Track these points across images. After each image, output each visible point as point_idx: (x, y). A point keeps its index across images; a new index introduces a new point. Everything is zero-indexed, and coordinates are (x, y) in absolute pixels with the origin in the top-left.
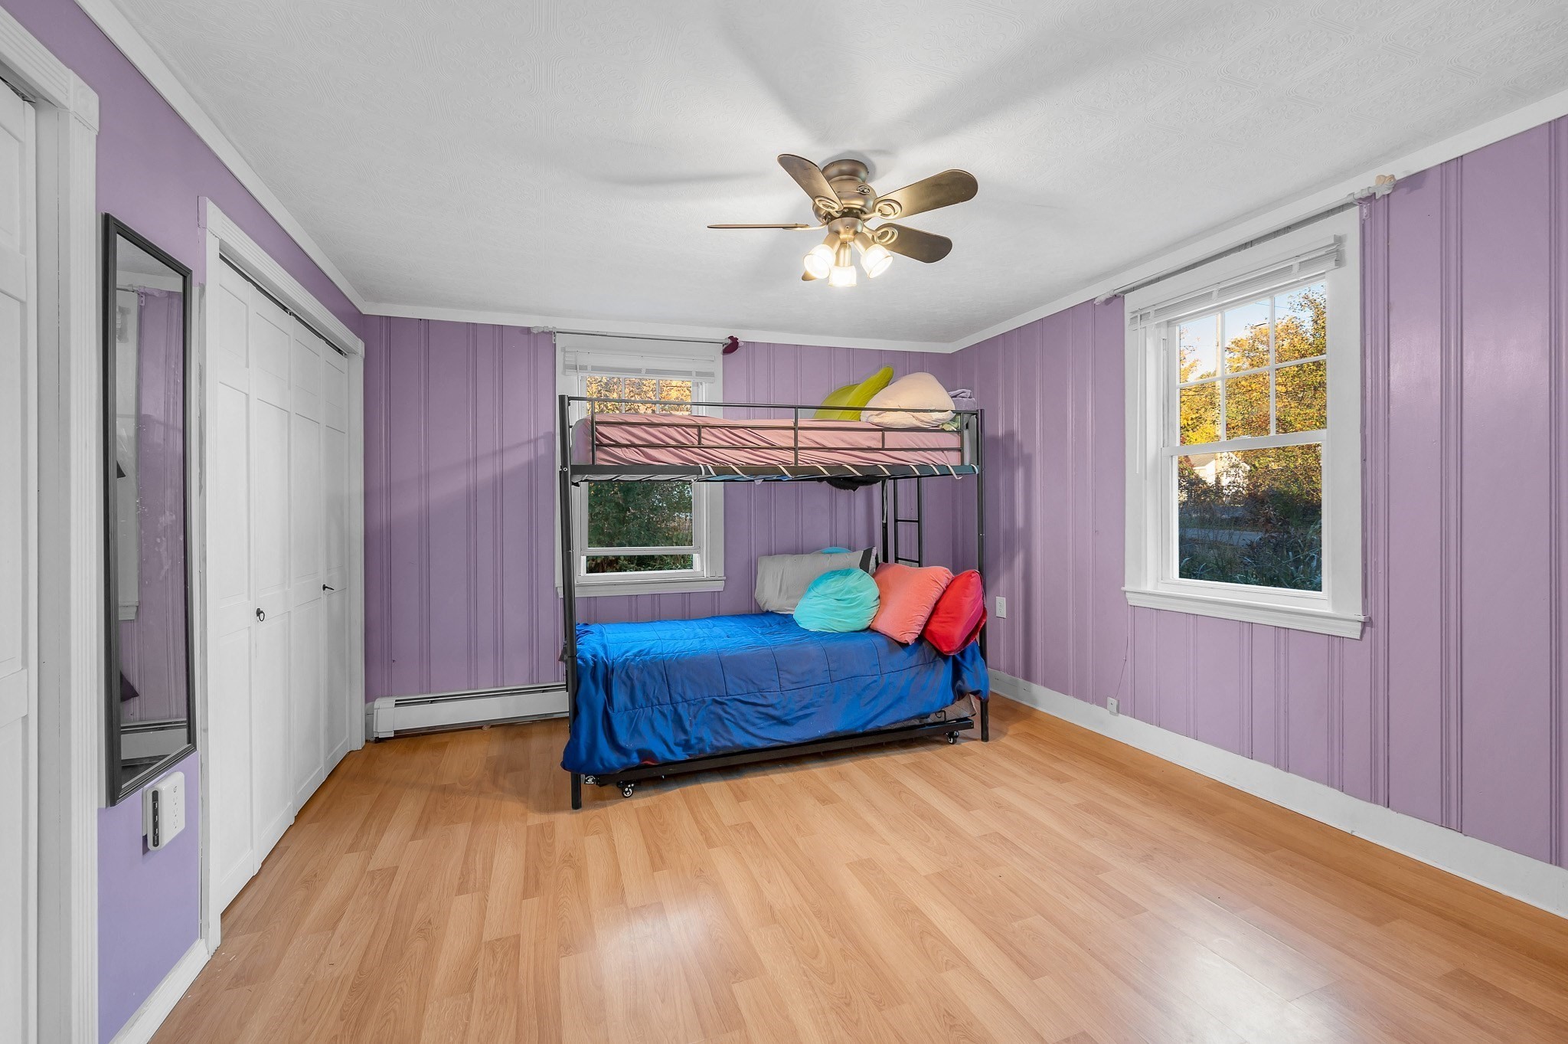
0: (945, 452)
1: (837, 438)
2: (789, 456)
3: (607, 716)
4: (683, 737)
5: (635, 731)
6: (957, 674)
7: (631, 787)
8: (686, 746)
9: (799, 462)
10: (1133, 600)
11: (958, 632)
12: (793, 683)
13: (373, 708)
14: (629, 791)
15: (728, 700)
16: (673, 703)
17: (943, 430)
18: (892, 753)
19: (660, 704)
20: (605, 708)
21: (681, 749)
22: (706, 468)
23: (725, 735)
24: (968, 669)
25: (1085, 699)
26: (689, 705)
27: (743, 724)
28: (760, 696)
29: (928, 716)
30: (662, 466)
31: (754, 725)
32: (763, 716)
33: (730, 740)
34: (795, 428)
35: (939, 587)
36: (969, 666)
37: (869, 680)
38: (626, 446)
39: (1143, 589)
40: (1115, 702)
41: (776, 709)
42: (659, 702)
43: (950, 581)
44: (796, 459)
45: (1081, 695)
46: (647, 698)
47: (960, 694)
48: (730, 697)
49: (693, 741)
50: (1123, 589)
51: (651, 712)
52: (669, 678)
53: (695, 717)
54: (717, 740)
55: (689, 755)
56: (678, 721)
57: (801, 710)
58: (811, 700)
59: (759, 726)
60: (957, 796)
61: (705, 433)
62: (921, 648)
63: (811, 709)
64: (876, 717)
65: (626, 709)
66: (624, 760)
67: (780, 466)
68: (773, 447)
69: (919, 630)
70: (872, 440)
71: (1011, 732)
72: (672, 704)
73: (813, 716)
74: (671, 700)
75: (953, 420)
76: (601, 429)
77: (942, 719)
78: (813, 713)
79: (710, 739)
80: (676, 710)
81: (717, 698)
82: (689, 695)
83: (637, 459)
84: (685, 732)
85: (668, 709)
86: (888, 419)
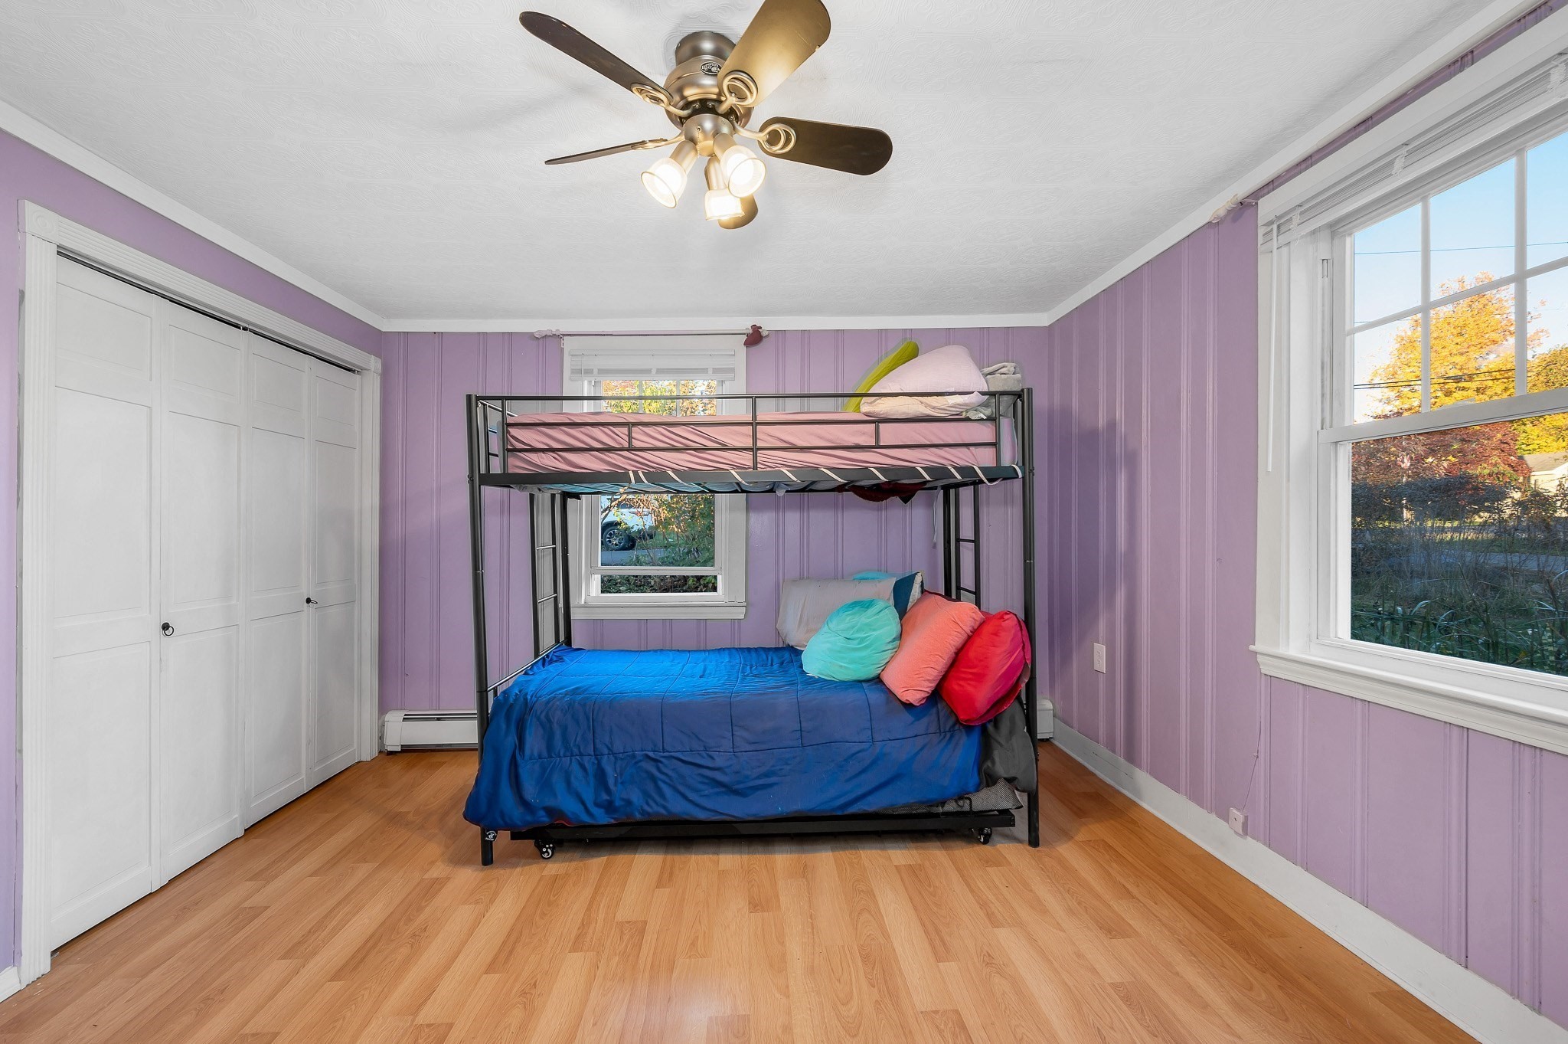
0: (972, 448)
1: (812, 434)
2: (746, 459)
3: (514, 763)
4: (605, 797)
5: (545, 784)
6: (986, 750)
7: (550, 848)
8: (609, 807)
9: (759, 465)
10: (1267, 667)
11: (983, 695)
12: (751, 743)
13: (384, 722)
14: (547, 852)
15: (664, 757)
16: (597, 755)
17: (968, 419)
18: (891, 845)
19: (581, 755)
20: (514, 757)
21: (602, 810)
22: (636, 473)
23: (661, 801)
24: (1001, 745)
25: (1201, 804)
26: (616, 758)
27: (682, 789)
28: (705, 755)
29: (943, 804)
30: (582, 473)
31: (696, 791)
32: (706, 781)
33: (664, 807)
34: (754, 424)
35: (960, 630)
36: (1002, 741)
37: (856, 748)
38: (543, 451)
39: (1282, 651)
40: (1240, 817)
41: (726, 774)
42: (580, 752)
43: (978, 624)
44: (755, 462)
45: (1196, 797)
46: (567, 748)
47: (989, 780)
48: (666, 754)
49: (618, 803)
50: (1252, 647)
51: (569, 762)
52: (595, 724)
53: (621, 775)
54: (648, 804)
55: (615, 819)
56: (601, 776)
57: (758, 778)
58: (773, 766)
59: (702, 793)
60: (938, 931)
61: (636, 432)
62: (934, 711)
63: (771, 779)
64: (864, 796)
65: (540, 757)
66: (529, 818)
67: (733, 472)
68: (725, 448)
69: (929, 687)
70: (863, 435)
71: (1082, 836)
72: (595, 755)
73: (775, 787)
74: (594, 751)
75: (985, 405)
76: (513, 431)
77: (967, 808)
78: (775, 784)
79: (638, 802)
80: (599, 763)
81: (651, 754)
82: (618, 747)
83: (554, 465)
84: (608, 791)
85: (588, 762)
86: (884, 407)
